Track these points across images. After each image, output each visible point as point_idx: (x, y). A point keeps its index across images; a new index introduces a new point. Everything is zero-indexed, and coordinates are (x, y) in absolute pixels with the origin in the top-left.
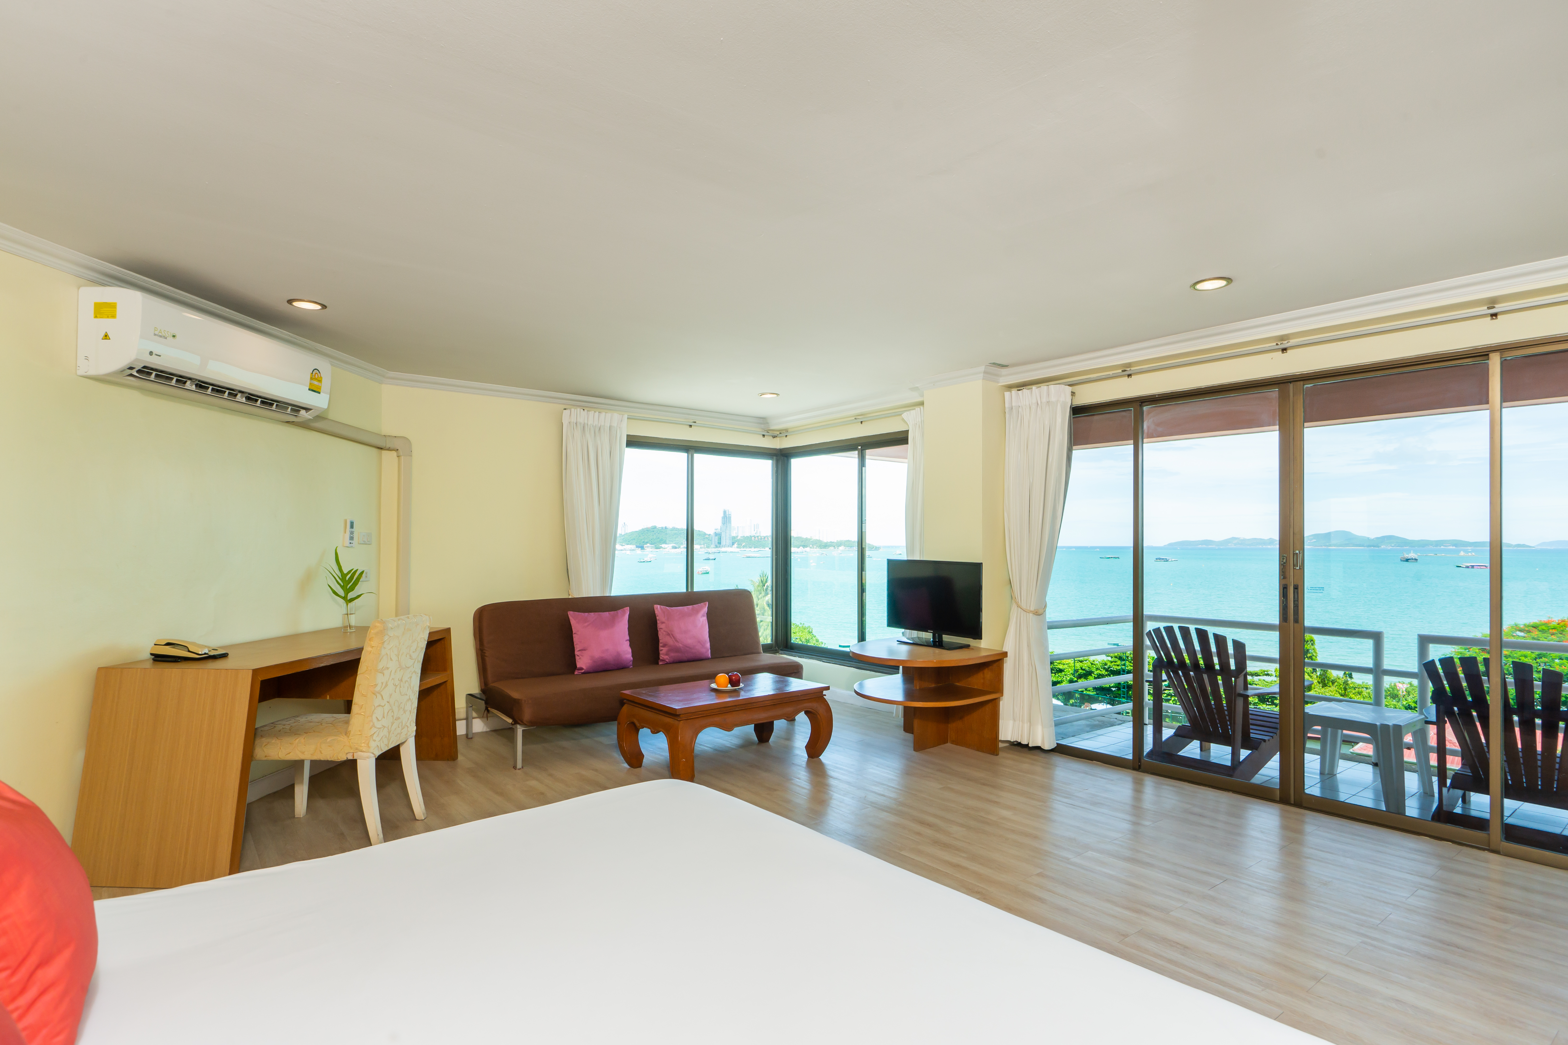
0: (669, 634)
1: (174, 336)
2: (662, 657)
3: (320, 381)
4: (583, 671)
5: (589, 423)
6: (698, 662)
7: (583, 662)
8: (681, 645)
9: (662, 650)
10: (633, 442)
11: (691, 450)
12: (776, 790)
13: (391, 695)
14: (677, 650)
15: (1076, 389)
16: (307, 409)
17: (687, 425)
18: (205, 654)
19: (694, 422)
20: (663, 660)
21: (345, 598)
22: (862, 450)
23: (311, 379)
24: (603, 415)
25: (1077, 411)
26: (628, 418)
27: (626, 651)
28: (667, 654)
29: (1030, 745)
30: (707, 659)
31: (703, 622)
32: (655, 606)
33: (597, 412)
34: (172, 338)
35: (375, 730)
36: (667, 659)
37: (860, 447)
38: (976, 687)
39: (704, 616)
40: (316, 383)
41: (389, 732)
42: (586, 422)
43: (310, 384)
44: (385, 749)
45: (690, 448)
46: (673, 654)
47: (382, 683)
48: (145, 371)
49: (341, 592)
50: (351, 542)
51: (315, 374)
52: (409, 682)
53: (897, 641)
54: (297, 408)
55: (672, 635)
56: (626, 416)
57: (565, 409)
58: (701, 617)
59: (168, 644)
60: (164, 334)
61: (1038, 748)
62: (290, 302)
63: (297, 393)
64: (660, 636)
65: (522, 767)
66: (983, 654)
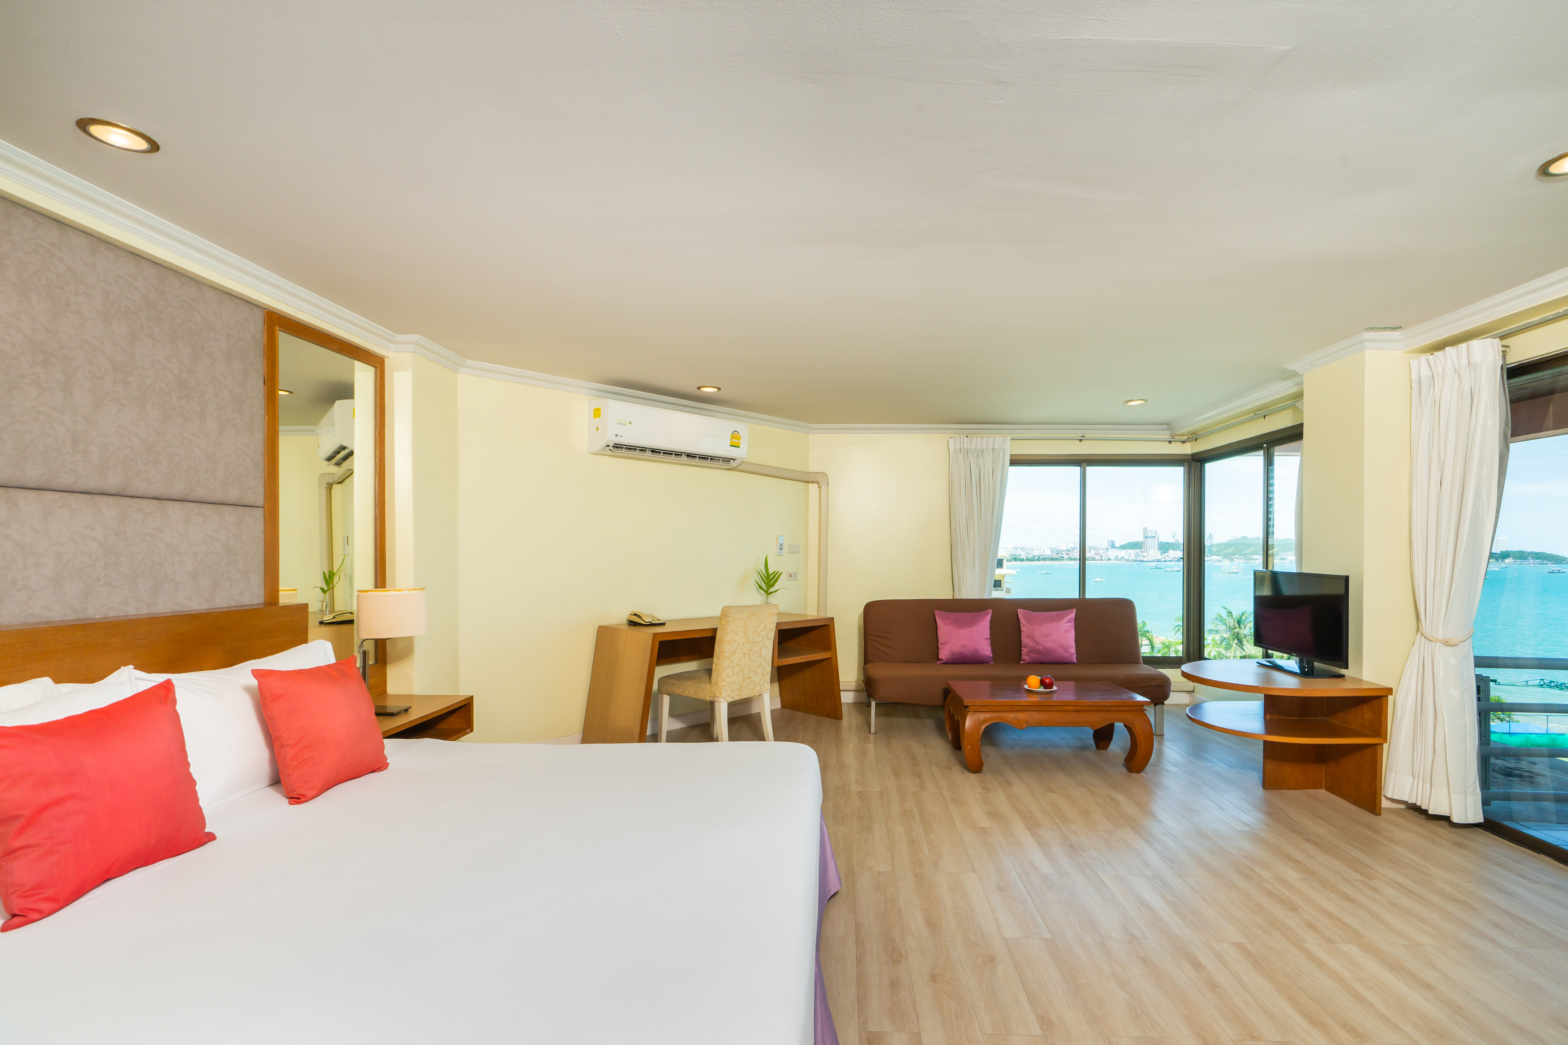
0: (1029, 637)
1: (630, 423)
2: (1024, 657)
3: (739, 439)
4: (943, 662)
5: (972, 448)
6: (1066, 665)
7: (944, 654)
8: (1041, 648)
9: (1023, 651)
10: (1016, 461)
11: (1083, 463)
12: (1053, 792)
13: (740, 661)
14: (1038, 652)
15: (1506, 342)
16: (734, 460)
17: (1078, 440)
18: (649, 622)
19: (1083, 436)
20: (1024, 660)
21: (766, 592)
22: (1268, 449)
23: (732, 438)
24: (985, 440)
25: (1513, 372)
26: (1011, 439)
27: (986, 649)
28: (1027, 655)
29: (1430, 812)
30: (1074, 663)
31: (1068, 627)
32: (1019, 610)
33: (980, 437)
34: (629, 424)
35: (726, 683)
36: (1027, 659)
37: (1265, 445)
38: (1353, 727)
39: (1069, 621)
40: (735, 440)
41: (741, 687)
42: (969, 447)
43: (731, 442)
44: (737, 698)
45: (1082, 462)
46: (1032, 655)
47: (731, 651)
48: (617, 446)
49: (765, 588)
50: (780, 551)
51: (735, 434)
52: (759, 653)
53: (1257, 662)
54: (727, 460)
55: (1032, 637)
56: (1009, 438)
57: (951, 438)
58: (1066, 623)
59: (635, 615)
60: (624, 423)
61: (1446, 819)
62: (699, 388)
63: (721, 448)
64: (1022, 639)
65: (875, 733)
66: (1365, 686)
